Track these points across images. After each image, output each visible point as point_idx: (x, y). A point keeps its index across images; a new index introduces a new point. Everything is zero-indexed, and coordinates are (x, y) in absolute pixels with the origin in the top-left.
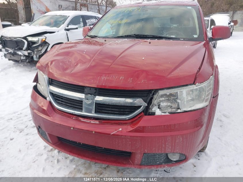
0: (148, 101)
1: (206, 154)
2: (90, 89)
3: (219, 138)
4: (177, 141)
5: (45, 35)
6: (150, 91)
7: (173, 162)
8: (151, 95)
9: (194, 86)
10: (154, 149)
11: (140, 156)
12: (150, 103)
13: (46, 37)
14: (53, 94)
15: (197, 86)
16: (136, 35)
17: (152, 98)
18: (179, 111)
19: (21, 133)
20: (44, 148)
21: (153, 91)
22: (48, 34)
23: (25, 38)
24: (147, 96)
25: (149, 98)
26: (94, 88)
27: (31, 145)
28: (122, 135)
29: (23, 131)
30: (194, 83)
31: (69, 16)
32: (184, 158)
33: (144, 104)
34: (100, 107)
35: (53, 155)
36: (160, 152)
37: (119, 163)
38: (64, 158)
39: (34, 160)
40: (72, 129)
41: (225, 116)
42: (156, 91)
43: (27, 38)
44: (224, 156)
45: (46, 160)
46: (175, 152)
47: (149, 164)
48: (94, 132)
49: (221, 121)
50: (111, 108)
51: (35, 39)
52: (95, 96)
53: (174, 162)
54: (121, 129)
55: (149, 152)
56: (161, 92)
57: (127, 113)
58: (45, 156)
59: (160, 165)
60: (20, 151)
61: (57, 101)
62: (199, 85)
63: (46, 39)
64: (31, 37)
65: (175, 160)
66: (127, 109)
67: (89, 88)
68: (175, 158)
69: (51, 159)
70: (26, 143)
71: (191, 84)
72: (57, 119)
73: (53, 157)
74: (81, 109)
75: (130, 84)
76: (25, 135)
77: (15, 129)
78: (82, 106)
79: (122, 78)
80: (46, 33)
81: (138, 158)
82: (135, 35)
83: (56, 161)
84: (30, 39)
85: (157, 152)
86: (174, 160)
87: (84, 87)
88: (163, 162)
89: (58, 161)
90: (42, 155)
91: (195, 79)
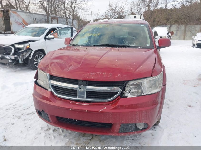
0: (123, 88)
1: (160, 127)
2: (83, 82)
3: (167, 116)
4: (143, 114)
5: (30, 43)
6: (123, 82)
7: (140, 130)
8: (125, 84)
9: (151, 78)
10: (128, 120)
11: (118, 126)
12: (124, 89)
13: (30, 45)
14: (54, 87)
15: (153, 78)
16: (107, 45)
17: (125, 87)
18: (142, 95)
19: (20, 119)
20: (41, 128)
21: (126, 82)
22: (32, 42)
23: (13, 45)
24: (122, 85)
25: (123, 87)
26: (86, 81)
27: (30, 127)
28: (106, 112)
29: (20, 118)
30: (151, 76)
31: (47, 28)
32: (147, 127)
33: (120, 91)
34: (90, 94)
35: (49, 133)
36: (132, 122)
37: (104, 132)
38: (58, 135)
39: (35, 137)
40: (71, 109)
41: (169, 100)
42: (128, 81)
43: (15, 45)
44: (172, 128)
45: (45, 137)
46: (141, 122)
47: (124, 132)
48: (87, 111)
49: (167, 104)
50: (98, 94)
51: (21, 46)
52: (86, 86)
53: (141, 130)
54: (105, 108)
55: (125, 123)
56: (131, 83)
57: (108, 97)
58: (43, 134)
59: (132, 132)
60: (22, 132)
61: (57, 91)
62: (155, 78)
63: (30, 46)
64: (18, 45)
65: (141, 128)
66: (108, 94)
67: (82, 81)
68: (141, 126)
69: (48, 136)
70: (26, 126)
71: (149, 77)
72: (58, 104)
73: (50, 134)
74: (76, 96)
75: (110, 78)
76: (23, 120)
77: (14, 116)
78: (76, 94)
79: (104, 74)
80: (30, 41)
81: (117, 128)
82: (106, 44)
83: (53, 137)
84: (17, 46)
85: (130, 123)
86: (140, 128)
87: (78, 80)
88: (133, 130)
89: (54, 137)
90: (41, 133)
91: (152, 74)
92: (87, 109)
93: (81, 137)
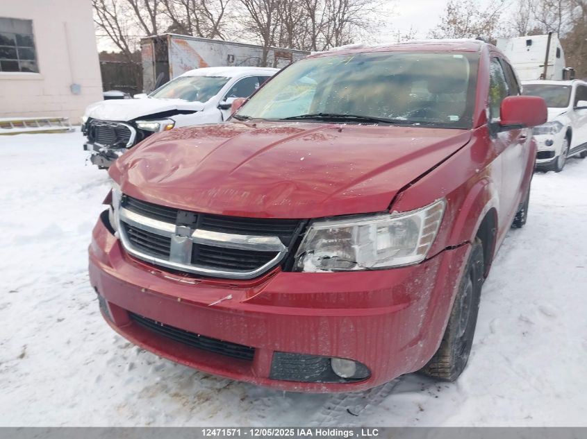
0: (292, 242)
2: (186, 215)
3: (507, 359)
4: (343, 330)
5: (174, 117)
6: (295, 222)
7: (341, 380)
8: (299, 230)
9: (388, 216)
10: (293, 342)
11: (266, 356)
12: (294, 247)
13: (175, 122)
14: (126, 226)
15: (394, 217)
16: (322, 115)
17: (300, 239)
18: (356, 268)
19: (82, 310)
20: (114, 340)
21: (302, 224)
22: (180, 116)
23: (133, 123)
24: (292, 233)
25: (295, 237)
26: (194, 214)
27: (93, 334)
28: (229, 309)
29: (86, 307)
30: (389, 210)
31: (230, 78)
32: (366, 375)
33: (284, 249)
34: (202, 253)
35: (125, 355)
36: (307, 351)
37: (228, 370)
38: (144, 362)
39: (87, 360)
40: (143, 290)
41: (543, 311)
42: (309, 222)
43: (137, 122)
44: (502, 397)
45: (109, 362)
46: (340, 356)
47: (288, 379)
48: (179, 300)
49: (528, 321)
50: (224, 255)
51: (151, 125)
52: (194, 228)
53: (344, 381)
54: (230, 297)
55: (283, 350)
56: (318, 227)
58: (109, 356)
59: (311, 382)
60: (69, 342)
61: (131, 239)
62: (400, 216)
63: (174, 124)
64: (145, 122)
65: (345, 376)
66: (251, 258)
67: (185, 213)
68: (345, 369)
69: (120, 361)
70: (85, 330)
71: (382, 213)
73: (125, 358)
74: (166, 255)
75: (258, 206)
76: (88, 314)
77: (74, 301)
78: (169, 249)
79: (246, 194)
80: (175, 112)
81: (264, 360)
82: (320, 114)
83: (127, 367)
84: (142, 125)
85: (299, 351)
86: (342, 376)
87: (176, 210)
88: (317, 378)
89: (132, 367)
90: (106, 353)
91: (392, 202)
92: (180, 295)
93: (196, 379)
